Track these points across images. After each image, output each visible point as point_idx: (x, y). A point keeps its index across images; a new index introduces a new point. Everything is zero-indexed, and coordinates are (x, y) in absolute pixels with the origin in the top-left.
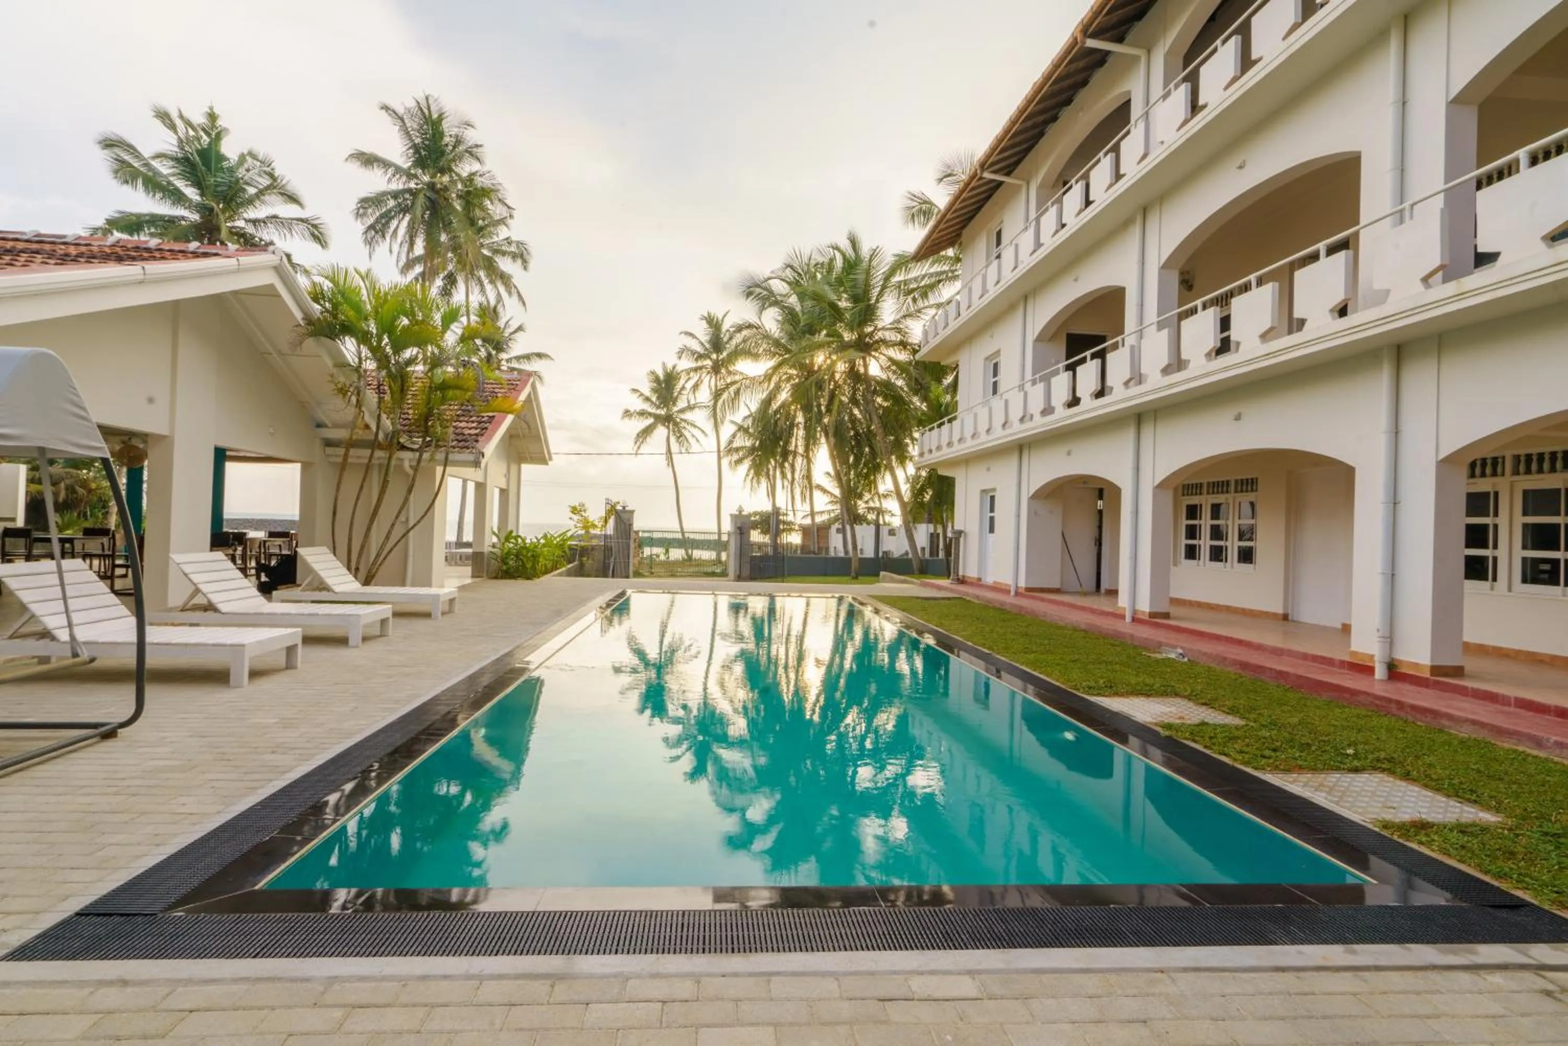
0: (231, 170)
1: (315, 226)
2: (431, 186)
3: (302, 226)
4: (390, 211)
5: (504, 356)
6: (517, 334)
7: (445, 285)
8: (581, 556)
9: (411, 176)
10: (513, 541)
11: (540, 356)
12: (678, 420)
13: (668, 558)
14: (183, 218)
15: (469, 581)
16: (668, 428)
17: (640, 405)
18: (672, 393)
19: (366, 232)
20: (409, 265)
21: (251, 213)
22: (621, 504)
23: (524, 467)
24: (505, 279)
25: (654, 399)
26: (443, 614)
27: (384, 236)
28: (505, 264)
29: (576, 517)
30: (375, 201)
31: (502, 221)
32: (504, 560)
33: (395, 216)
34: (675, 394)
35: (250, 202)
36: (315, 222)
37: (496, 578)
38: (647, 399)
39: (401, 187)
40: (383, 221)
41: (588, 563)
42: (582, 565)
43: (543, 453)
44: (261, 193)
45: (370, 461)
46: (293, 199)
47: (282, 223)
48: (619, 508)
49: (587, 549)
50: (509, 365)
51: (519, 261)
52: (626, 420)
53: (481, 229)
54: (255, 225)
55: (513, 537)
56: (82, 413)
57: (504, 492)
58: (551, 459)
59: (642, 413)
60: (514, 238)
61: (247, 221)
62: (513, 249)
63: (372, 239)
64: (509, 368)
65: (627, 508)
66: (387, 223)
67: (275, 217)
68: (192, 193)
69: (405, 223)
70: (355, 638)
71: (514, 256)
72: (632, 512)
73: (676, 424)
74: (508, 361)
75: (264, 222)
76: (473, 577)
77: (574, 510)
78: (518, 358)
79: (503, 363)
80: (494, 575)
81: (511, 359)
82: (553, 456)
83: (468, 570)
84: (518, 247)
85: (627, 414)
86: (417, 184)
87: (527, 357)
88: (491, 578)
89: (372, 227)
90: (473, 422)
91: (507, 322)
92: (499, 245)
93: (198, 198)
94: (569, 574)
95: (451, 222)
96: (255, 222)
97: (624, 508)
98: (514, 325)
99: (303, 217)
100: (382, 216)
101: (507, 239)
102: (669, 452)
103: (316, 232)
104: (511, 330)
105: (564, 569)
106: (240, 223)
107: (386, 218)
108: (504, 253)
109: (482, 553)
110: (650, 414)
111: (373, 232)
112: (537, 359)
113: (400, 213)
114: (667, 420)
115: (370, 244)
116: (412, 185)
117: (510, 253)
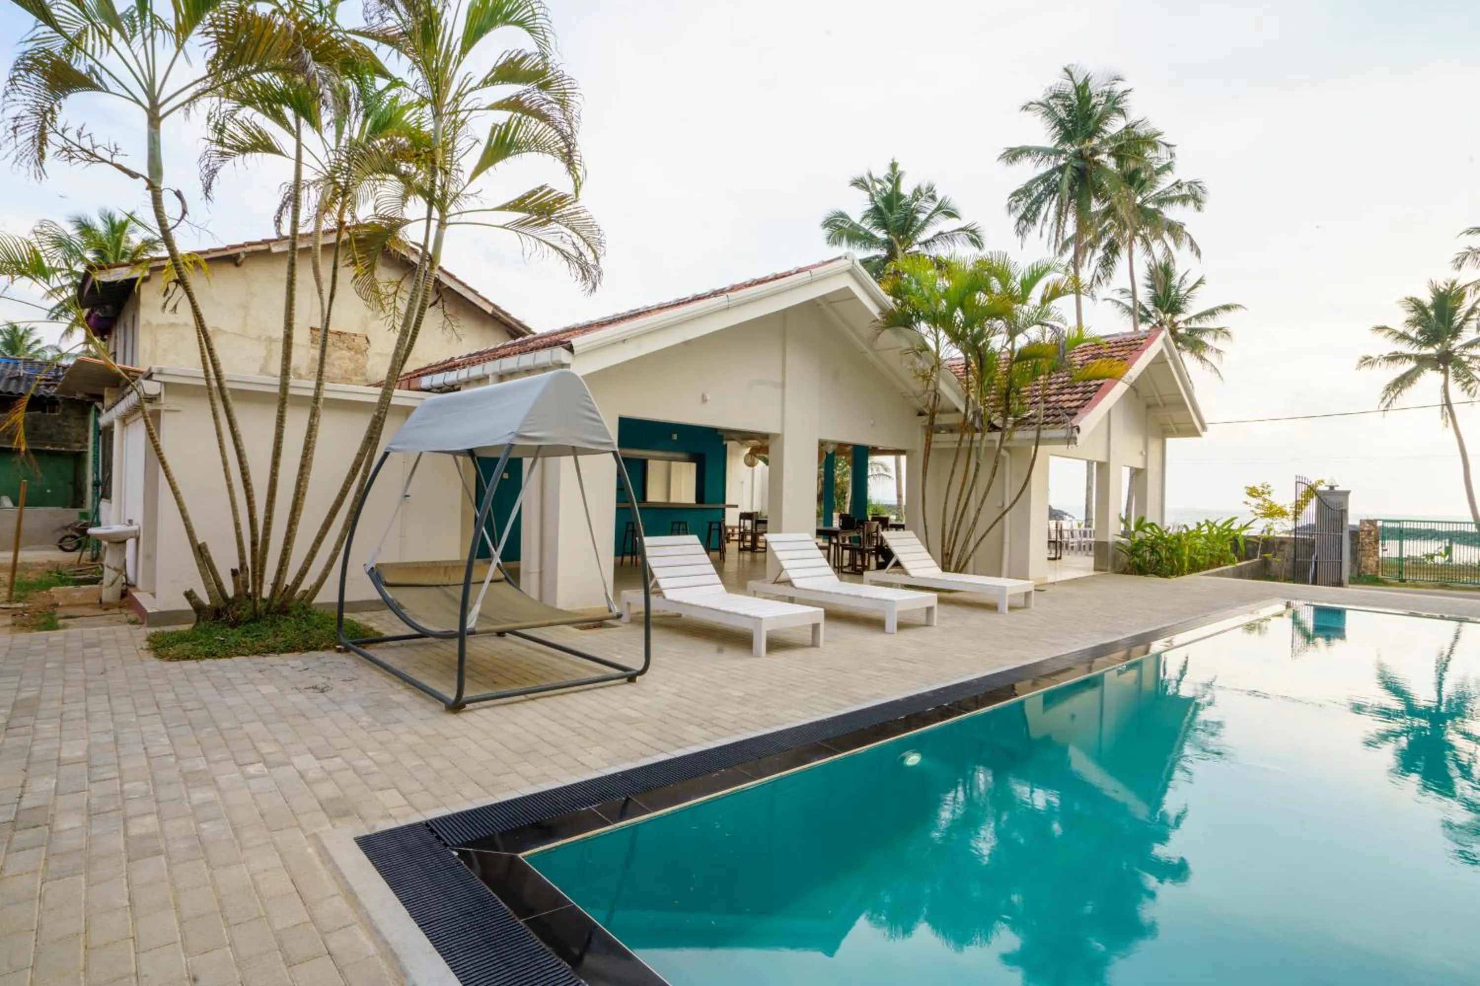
0: (908, 205)
1: (973, 232)
2: (1079, 155)
3: (963, 234)
4: (1040, 195)
5: (1181, 317)
6: (1196, 290)
7: (1106, 254)
8: (1264, 551)
9: (1058, 153)
10: (1148, 529)
11: (1227, 308)
12: (1465, 359)
13: (1450, 560)
14: (877, 257)
15: (1092, 573)
16: (1445, 371)
17: (1389, 346)
18: (1451, 322)
19: (1018, 223)
20: (1065, 246)
21: (923, 237)
22: (1328, 483)
23: (1170, 441)
24: (1175, 229)
25: (1413, 333)
26: (1011, 608)
27: (1035, 224)
28: (1173, 213)
29: (1254, 501)
30: (1026, 191)
31: (1168, 167)
32: (1133, 551)
33: (1046, 198)
34: (1457, 322)
35: (922, 227)
36: (972, 228)
37: (1125, 572)
38: (1403, 336)
39: (1050, 167)
40: (1034, 207)
41: (1277, 561)
42: (1266, 563)
43: (1192, 423)
44: (930, 216)
45: (960, 444)
46: (951, 214)
47: (946, 237)
48: (1322, 488)
49: (1273, 544)
50: (1189, 326)
51: (1191, 203)
52: (1366, 370)
53: (1143, 182)
54: (926, 246)
55: (1147, 525)
56: (595, 416)
57: (1138, 474)
58: (1204, 428)
59: (1394, 357)
60: (1184, 180)
61: (920, 244)
62: (1185, 191)
63: (1024, 229)
64: (1187, 329)
65: (1336, 489)
66: (1038, 208)
67: (941, 233)
68: (881, 234)
69: (1054, 203)
70: (891, 624)
71: (1184, 199)
72: (1346, 494)
73: (1460, 364)
74: (1186, 322)
75: (933, 241)
76: (1095, 570)
77: (1253, 492)
78: (1198, 317)
79: (1181, 325)
80: (1121, 570)
81: (1190, 319)
82: (1208, 426)
83: (1090, 561)
84: (1190, 187)
85: (1367, 361)
86: (1065, 159)
87: (1212, 313)
88: (1117, 573)
89: (1023, 217)
90: (1077, 393)
91: (1183, 278)
92: (1166, 193)
93: (885, 236)
94: (1239, 574)
95: (1102, 185)
96: (926, 243)
97: (1332, 488)
98: (1191, 281)
99: (962, 226)
100: (1032, 203)
101: (1177, 183)
102: (1448, 404)
103: (974, 237)
104: (1189, 285)
105: (1230, 567)
106: (916, 248)
107: (1039, 201)
108: (1171, 200)
109: (1106, 543)
110: (1409, 357)
111: (1025, 222)
112: (1223, 311)
113: (1050, 194)
114: (1444, 360)
115: (1022, 234)
116: (1062, 162)
117: (1177, 198)
